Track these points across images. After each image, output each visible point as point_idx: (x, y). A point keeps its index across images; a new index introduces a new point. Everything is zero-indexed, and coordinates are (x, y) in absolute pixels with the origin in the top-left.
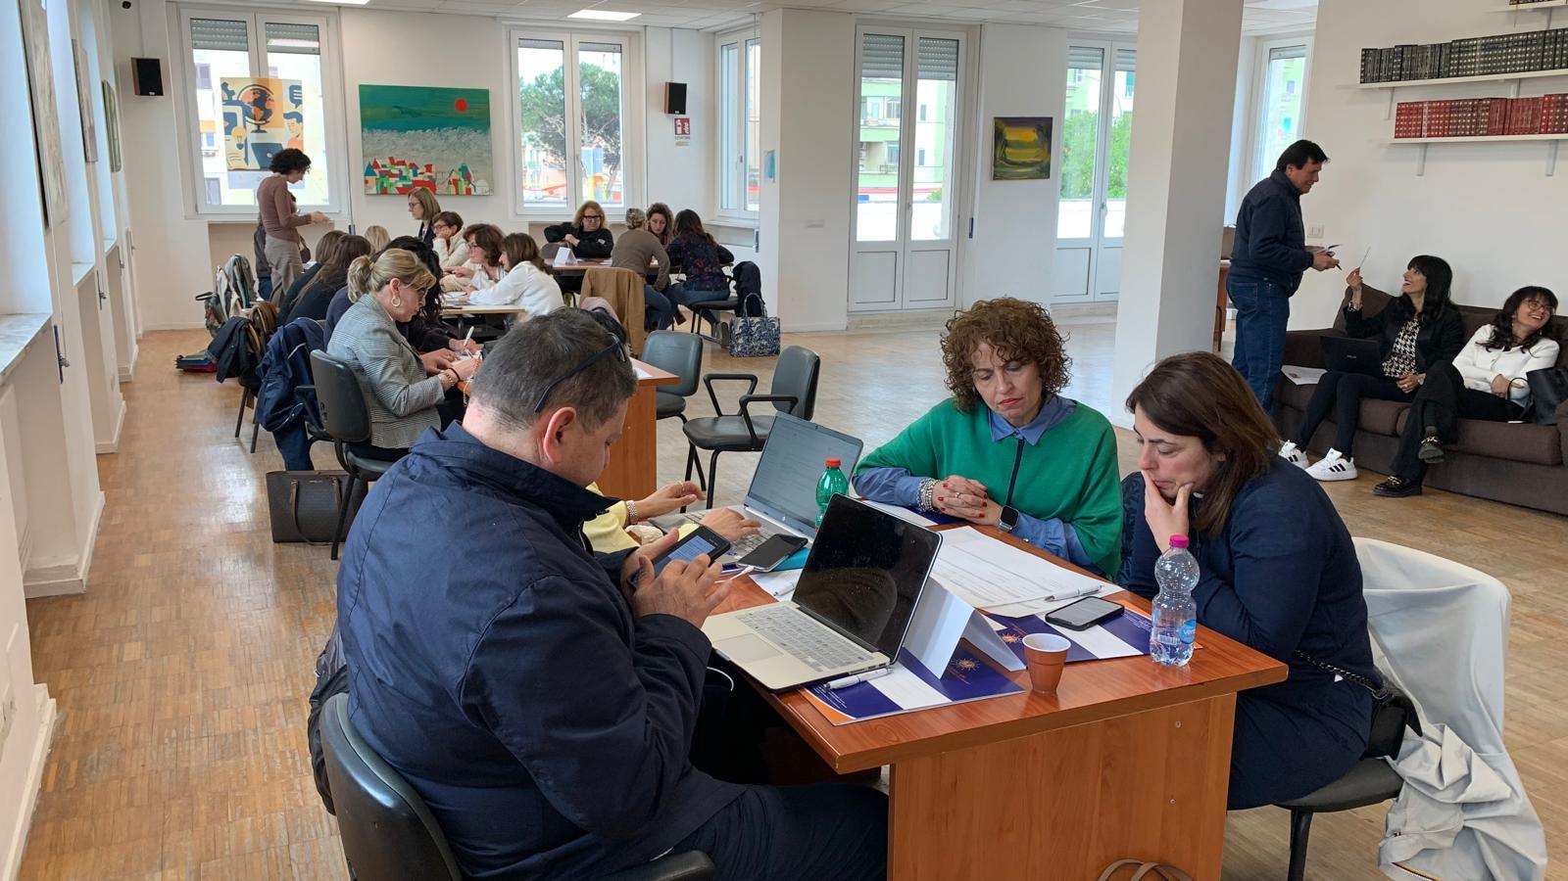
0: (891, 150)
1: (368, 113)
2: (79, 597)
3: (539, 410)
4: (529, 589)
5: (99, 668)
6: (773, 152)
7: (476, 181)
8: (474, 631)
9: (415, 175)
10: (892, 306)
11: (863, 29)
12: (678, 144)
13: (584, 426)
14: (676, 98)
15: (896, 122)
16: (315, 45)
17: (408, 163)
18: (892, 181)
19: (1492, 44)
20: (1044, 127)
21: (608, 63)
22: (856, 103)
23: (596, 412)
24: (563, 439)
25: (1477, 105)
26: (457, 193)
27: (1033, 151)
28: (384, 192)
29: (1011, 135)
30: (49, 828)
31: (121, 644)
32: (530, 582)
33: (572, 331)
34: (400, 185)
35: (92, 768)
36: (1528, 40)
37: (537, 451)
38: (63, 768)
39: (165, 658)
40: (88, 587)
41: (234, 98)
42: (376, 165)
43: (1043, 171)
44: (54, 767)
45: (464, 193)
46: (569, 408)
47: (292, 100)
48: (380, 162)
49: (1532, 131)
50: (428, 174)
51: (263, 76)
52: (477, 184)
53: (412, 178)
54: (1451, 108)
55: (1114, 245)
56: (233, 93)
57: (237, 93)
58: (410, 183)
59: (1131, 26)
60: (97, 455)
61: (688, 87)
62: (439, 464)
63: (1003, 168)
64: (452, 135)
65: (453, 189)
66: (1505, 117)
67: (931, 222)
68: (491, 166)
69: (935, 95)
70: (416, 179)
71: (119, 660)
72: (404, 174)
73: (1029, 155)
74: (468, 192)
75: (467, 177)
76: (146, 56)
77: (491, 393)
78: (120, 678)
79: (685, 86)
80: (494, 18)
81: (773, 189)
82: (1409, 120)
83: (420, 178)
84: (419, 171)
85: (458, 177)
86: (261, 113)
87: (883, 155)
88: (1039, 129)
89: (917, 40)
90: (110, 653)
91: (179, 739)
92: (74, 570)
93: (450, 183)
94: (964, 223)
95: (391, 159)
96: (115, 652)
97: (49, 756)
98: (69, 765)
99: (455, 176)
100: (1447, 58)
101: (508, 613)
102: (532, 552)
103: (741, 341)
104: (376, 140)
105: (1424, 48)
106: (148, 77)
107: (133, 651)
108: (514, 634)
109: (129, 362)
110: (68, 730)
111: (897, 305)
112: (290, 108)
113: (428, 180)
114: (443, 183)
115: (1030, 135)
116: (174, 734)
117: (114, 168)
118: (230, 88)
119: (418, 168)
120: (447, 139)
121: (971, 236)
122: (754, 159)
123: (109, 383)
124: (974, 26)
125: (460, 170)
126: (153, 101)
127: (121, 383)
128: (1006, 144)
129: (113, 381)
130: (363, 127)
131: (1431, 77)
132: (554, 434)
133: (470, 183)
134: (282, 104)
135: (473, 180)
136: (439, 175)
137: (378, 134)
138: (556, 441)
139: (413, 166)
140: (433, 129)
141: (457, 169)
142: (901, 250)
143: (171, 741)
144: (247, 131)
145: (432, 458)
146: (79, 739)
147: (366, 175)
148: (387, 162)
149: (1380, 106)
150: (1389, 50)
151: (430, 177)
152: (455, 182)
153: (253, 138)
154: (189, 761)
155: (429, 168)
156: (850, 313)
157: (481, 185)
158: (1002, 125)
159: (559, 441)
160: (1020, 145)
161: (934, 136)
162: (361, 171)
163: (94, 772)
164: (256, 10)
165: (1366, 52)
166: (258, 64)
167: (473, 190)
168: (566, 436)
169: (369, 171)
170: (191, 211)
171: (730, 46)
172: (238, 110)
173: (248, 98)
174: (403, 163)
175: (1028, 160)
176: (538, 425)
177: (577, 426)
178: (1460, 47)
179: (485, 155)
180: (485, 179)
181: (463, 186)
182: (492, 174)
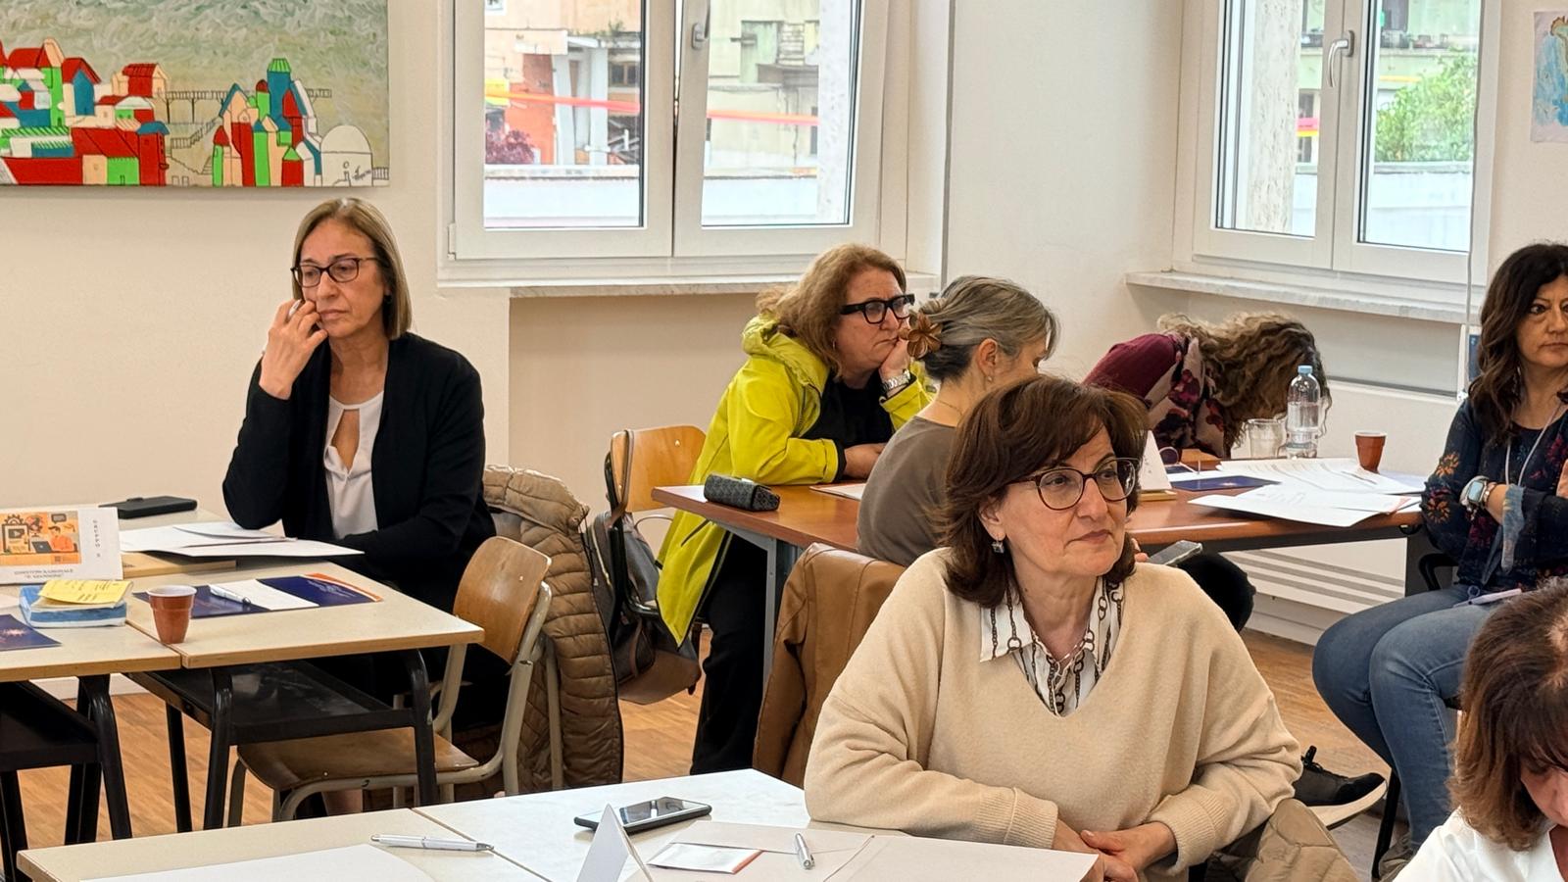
7: (322, 134)
9: (85, 106)
17: (56, 59)
26: (249, 178)
45: (276, 180)
50: (138, 102)
52: (325, 145)
53: (74, 120)
58: (66, 140)
65: (231, 164)
68: (383, 72)
70: (89, 122)
72: (40, 103)
74: (292, 174)
75: (290, 114)
83: (103, 119)
84: (101, 91)
85: (252, 117)
93: (220, 139)
99: (241, 110)
113: (133, 126)
114: (195, 139)
119: (96, 80)
125: (261, 86)
133: (298, 137)
135: (311, 125)
136: (180, 107)
139: (74, 69)
141: (250, 84)
151: (143, 116)
152: (243, 138)
155: (140, 78)
167: (309, 168)
179: (364, 27)
180: (361, 126)
181: (272, 150)
182: (383, 110)
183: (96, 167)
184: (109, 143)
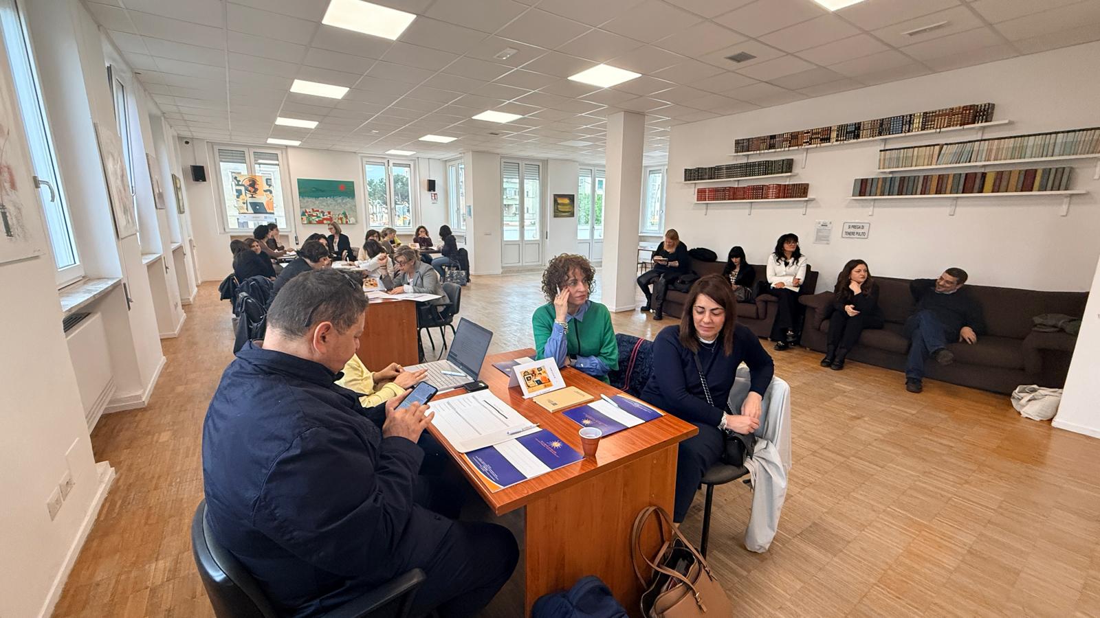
0: (516, 208)
1: (301, 190)
2: (144, 410)
3: (308, 325)
4: (299, 438)
5: (145, 447)
6: (470, 206)
7: (350, 218)
8: (265, 468)
9: (324, 216)
10: (518, 265)
11: (503, 160)
12: (433, 203)
13: (338, 330)
14: (431, 185)
15: (517, 197)
16: (277, 162)
17: (320, 211)
18: (517, 218)
19: (729, 168)
20: (571, 198)
21: (404, 172)
22: (502, 190)
23: (345, 322)
24: (326, 340)
25: (724, 189)
27: (568, 207)
28: (310, 223)
29: (560, 201)
30: (95, 544)
31: (160, 434)
32: (300, 434)
33: (322, 278)
34: (317, 220)
35: (129, 503)
36: (741, 166)
37: (310, 349)
38: (113, 504)
39: (182, 439)
40: (148, 404)
41: (240, 183)
42: (306, 212)
43: (572, 215)
44: (107, 505)
45: (345, 223)
46: (327, 322)
47: (267, 185)
48: (308, 211)
49: (744, 199)
50: (329, 215)
51: (253, 174)
53: (322, 217)
54: (716, 190)
55: (599, 241)
56: (240, 181)
57: (242, 181)
58: (322, 219)
59: (604, 162)
60: (161, 339)
61: (436, 182)
62: (250, 363)
63: (557, 213)
64: (339, 200)
66: (734, 193)
67: (532, 234)
68: (356, 212)
69: (532, 186)
71: (157, 442)
72: (319, 215)
73: (567, 208)
74: (347, 222)
75: (346, 217)
76: (198, 165)
77: (277, 319)
78: (155, 452)
79: (434, 181)
80: (355, 153)
81: (471, 221)
82: (702, 195)
83: (325, 217)
85: (342, 217)
86: (253, 190)
87: (513, 210)
88: (570, 199)
89: (524, 165)
90: (152, 438)
91: (180, 482)
92: (139, 397)
94: (544, 234)
95: (313, 209)
96: (155, 438)
97: (106, 499)
98: (116, 502)
99: (340, 216)
100: (714, 172)
101: (285, 455)
102: (301, 414)
103: (449, 280)
104: (305, 201)
105: (706, 169)
106: (198, 174)
107: (165, 437)
108: (289, 467)
109: (190, 295)
110: (121, 482)
111: (520, 264)
112: (267, 188)
115: (567, 201)
116: (178, 480)
117: (181, 211)
118: (238, 179)
119: (325, 213)
120: (336, 201)
121: (547, 238)
122: (463, 210)
123: (172, 307)
124: (544, 160)
125: (343, 214)
126: (202, 184)
127: (182, 305)
128: (558, 204)
129: (176, 306)
130: (300, 195)
131: (709, 179)
132: (319, 337)
133: (347, 219)
134: (262, 185)
135: (348, 217)
137: (307, 199)
138: (322, 342)
139: (323, 212)
140: (330, 196)
141: (341, 213)
142: (521, 243)
143: (176, 485)
144: (247, 197)
145: (245, 359)
146: (126, 487)
147: (302, 215)
148: (311, 210)
149: (691, 190)
150: (694, 170)
152: (341, 219)
153: (250, 200)
154: (184, 494)
155: (329, 213)
156: (503, 268)
157: (352, 220)
158: (556, 197)
159: (324, 341)
160: (563, 204)
161: (532, 203)
162: (300, 214)
163: (129, 506)
164: (249, 147)
165: (686, 170)
166: (250, 169)
168: (328, 338)
169: (303, 214)
170: (223, 231)
171: (452, 166)
172: (243, 188)
173: (247, 183)
174: (318, 211)
175: (567, 210)
176: (309, 335)
177: (334, 331)
178: (718, 169)
179: (353, 208)
180: (354, 217)
182: (356, 215)
183: (325, 222)
184: (327, 219)
